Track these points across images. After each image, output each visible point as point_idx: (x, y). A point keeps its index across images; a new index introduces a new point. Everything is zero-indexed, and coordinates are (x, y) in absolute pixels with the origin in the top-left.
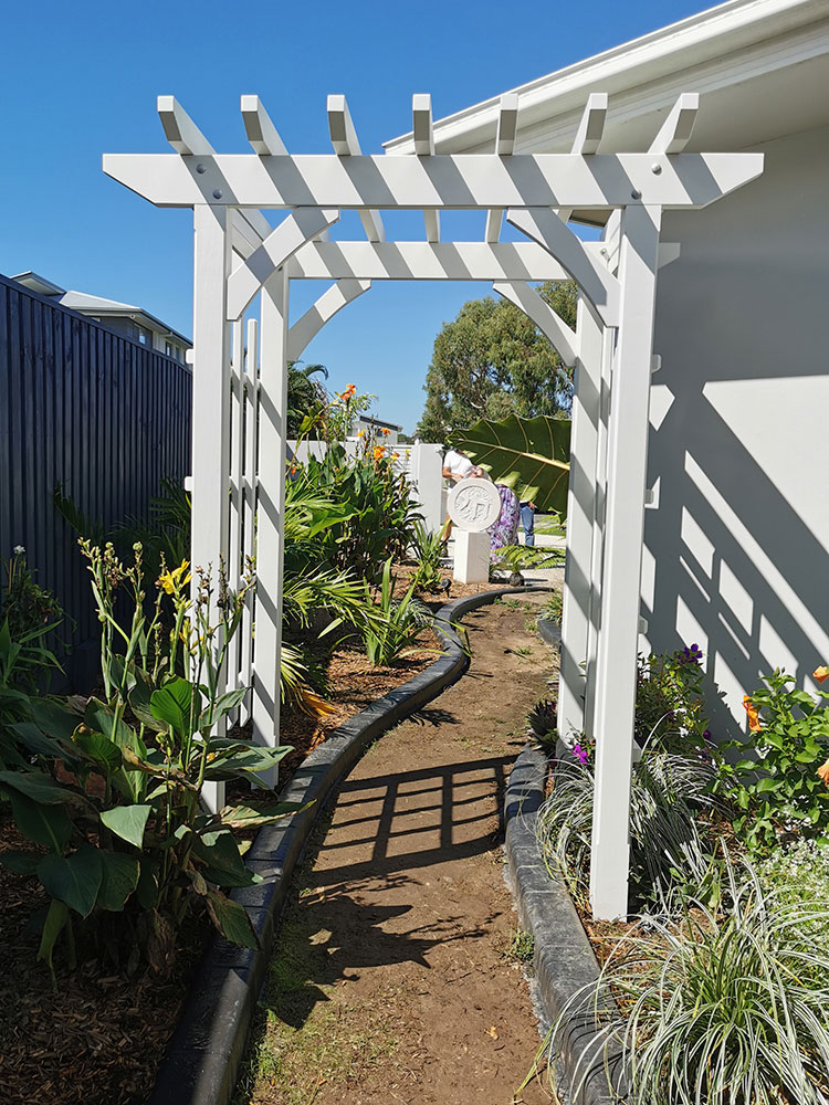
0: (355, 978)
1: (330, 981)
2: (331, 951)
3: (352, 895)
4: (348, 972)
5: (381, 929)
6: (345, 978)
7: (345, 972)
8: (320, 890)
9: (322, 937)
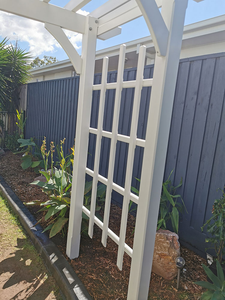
0: (11, 254)
1: (17, 251)
2: (22, 259)
3: (29, 284)
4: (14, 255)
5: (11, 273)
6: (14, 253)
7: (14, 254)
8: (42, 282)
9: (28, 262)
